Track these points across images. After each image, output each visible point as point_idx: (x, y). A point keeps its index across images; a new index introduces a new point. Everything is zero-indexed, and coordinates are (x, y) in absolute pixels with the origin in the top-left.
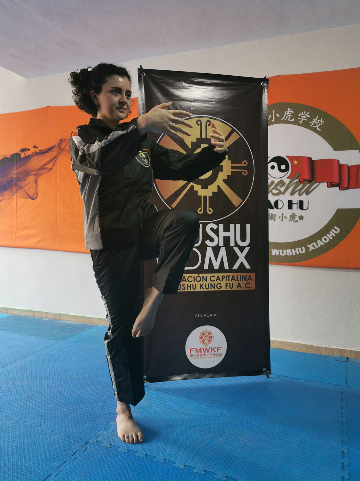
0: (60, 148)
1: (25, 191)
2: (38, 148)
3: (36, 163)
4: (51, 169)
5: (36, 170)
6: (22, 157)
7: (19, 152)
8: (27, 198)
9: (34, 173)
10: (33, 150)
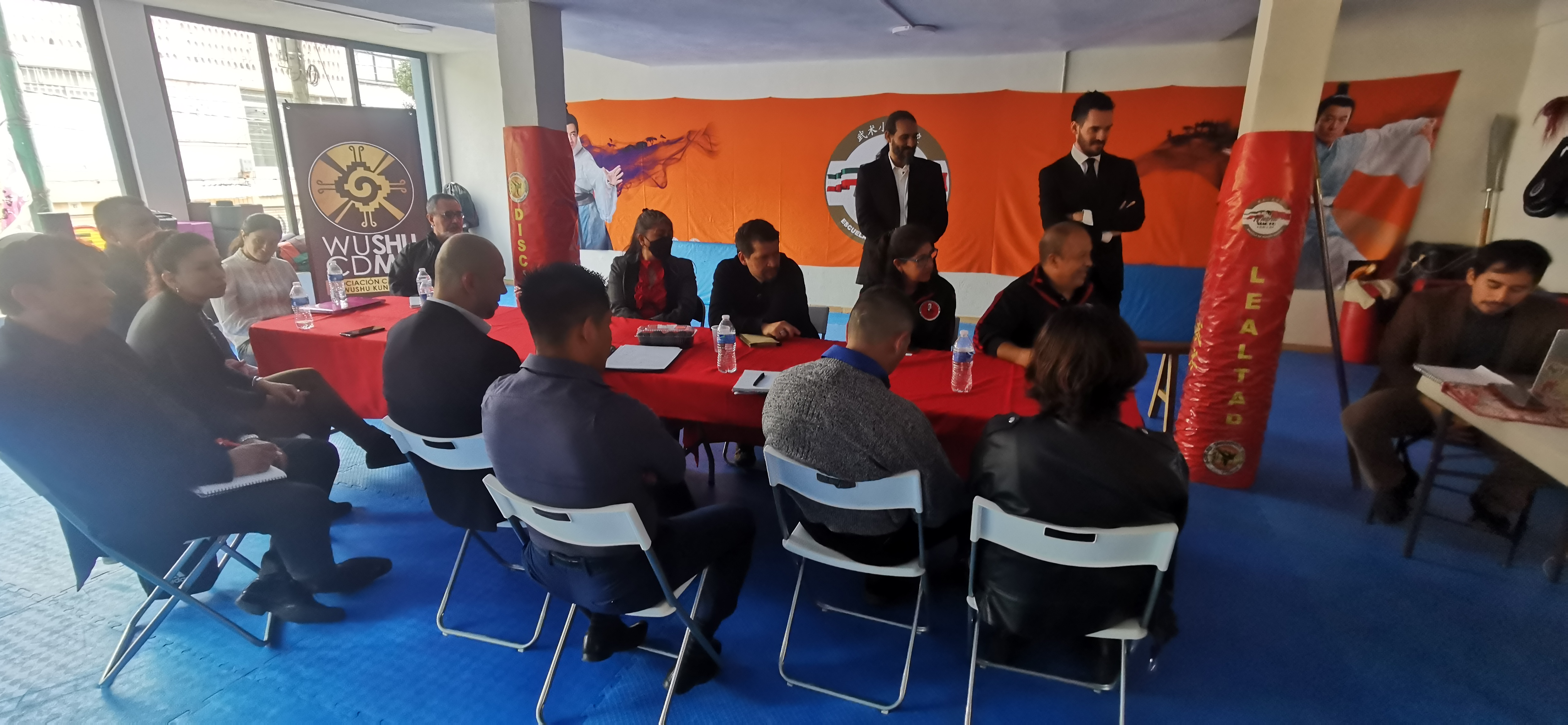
0: (689, 140)
1: (653, 179)
2: (665, 138)
3: (664, 153)
4: (680, 159)
5: (663, 160)
6: (648, 146)
7: (646, 141)
8: (656, 187)
9: (662, 162)
10: (660, 140)
